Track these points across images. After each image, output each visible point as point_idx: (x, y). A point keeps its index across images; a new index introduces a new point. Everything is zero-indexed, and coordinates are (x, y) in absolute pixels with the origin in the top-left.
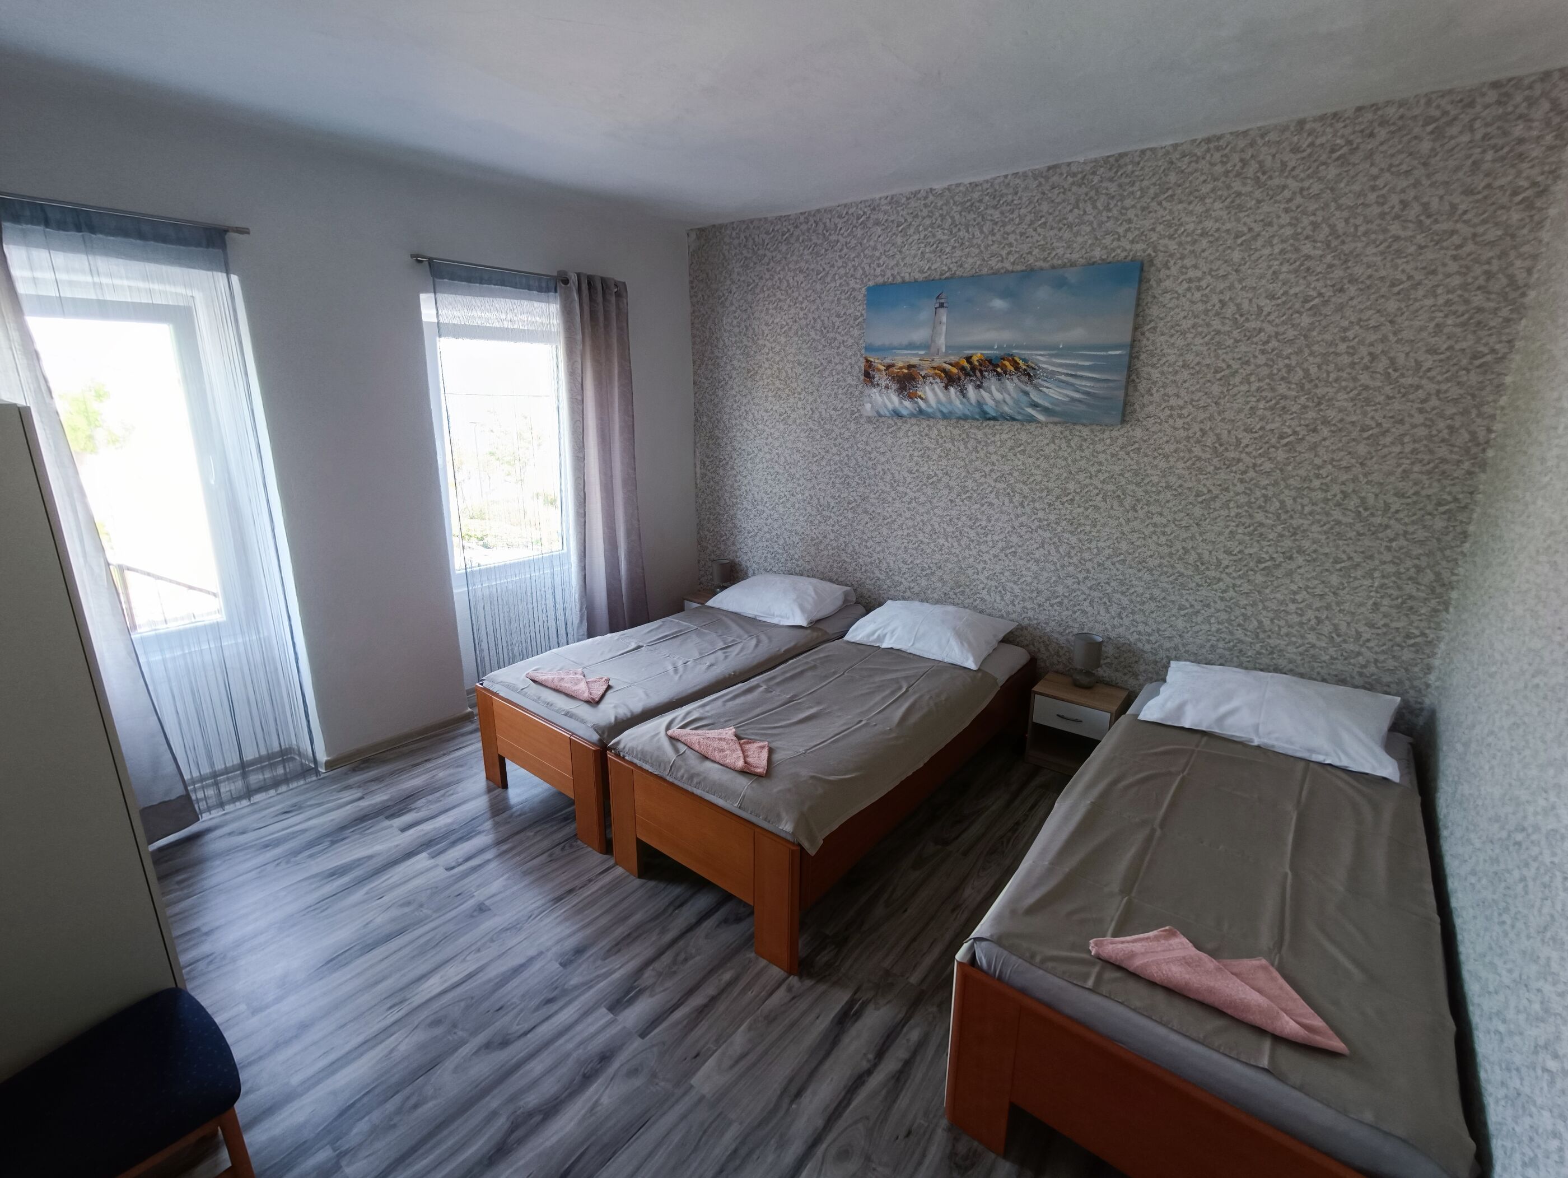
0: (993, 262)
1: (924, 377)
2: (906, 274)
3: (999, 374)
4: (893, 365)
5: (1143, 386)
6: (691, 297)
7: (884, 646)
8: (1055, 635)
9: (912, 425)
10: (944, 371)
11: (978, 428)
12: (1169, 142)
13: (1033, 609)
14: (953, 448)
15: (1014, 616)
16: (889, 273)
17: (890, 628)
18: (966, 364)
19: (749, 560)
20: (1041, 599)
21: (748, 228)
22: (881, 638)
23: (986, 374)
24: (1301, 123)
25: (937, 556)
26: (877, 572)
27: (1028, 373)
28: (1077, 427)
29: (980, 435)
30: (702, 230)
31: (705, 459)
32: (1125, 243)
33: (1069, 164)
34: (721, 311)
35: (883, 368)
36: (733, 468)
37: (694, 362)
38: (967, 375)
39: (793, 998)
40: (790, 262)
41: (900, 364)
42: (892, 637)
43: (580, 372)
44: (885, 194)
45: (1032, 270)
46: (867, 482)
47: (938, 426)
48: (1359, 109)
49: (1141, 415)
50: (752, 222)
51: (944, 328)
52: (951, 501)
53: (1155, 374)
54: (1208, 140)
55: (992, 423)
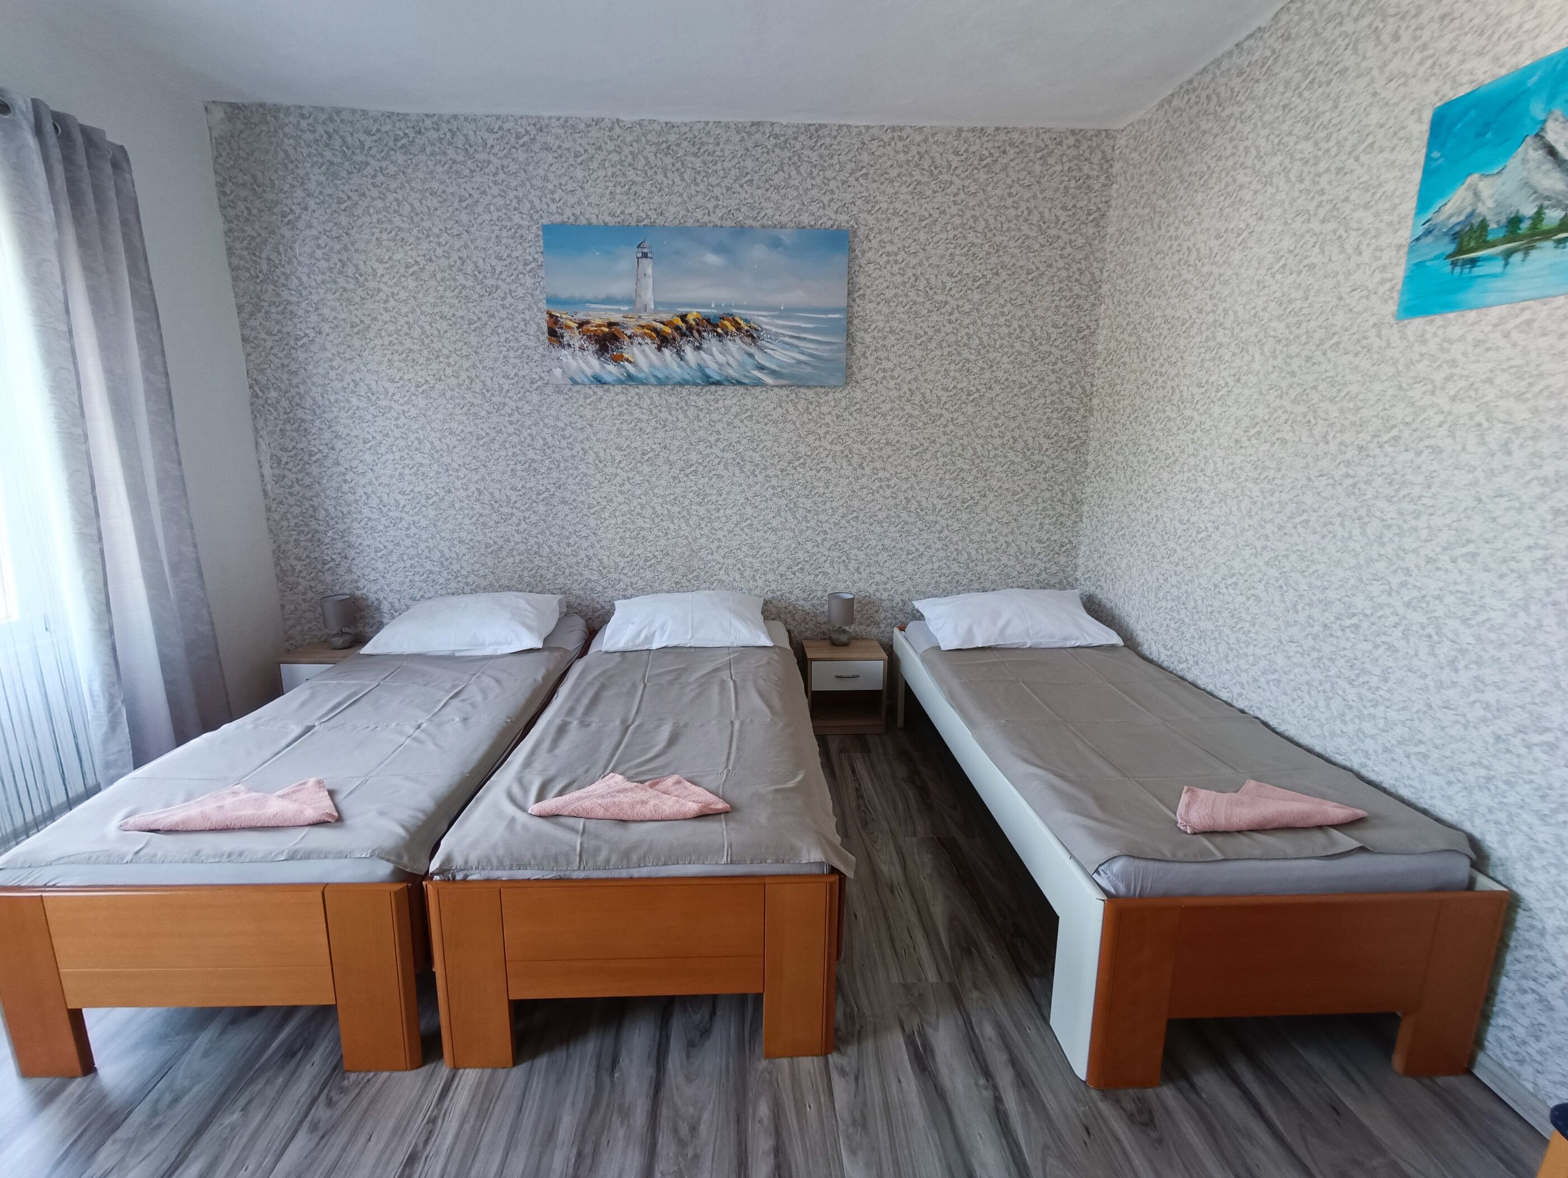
0: (699, 214)
1: (630, 337)
2: (592, 215)
3: (719, 335)
4: (588, 322)
5: (858, 350)
6: (222, 207)
7: (655, 646)
8: (801, 602)
9: (617, 394)
10: (655, 330)
11: (698, 395)
12: (862, 123)
13: (776, 581)
14: (670, 418)
15: (757, 592)
16: (568, 212)
17: (656, 625)
18: (680, 323)
19: (382, 590)
20: (782, 569)
21: (331, 119)
22: (649, 638)
23: (705, 334)
24: (960, 130)
25: (663, 542)
26: (587, 573)
27: (752, 335)
28: (802, 390)
29: (701, 402)
30: (235, 107)
31: (280, 453)
32: (830, 212)
33: (772, 124)
34: (288, 234)
35: (575, 325)
36: (337, 463)
37: (240, 308)
38: (683, 335)
39: (857, 1079)
40: (413, 179)
41: (598, 322)
42: (662, 635)
43: (58, 280)
44: (558, 114)
45: (742, 227)
46: (562, 465)
47: (650, 394)
48: (997, 129)
49: (859, 377)
50: (338, 112)
51: (650, 281)
52: (674, 478)
53: (868, 339)
54: (894, 129)
55: (713, 388)
